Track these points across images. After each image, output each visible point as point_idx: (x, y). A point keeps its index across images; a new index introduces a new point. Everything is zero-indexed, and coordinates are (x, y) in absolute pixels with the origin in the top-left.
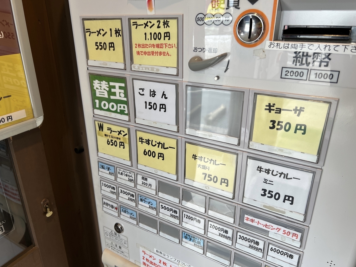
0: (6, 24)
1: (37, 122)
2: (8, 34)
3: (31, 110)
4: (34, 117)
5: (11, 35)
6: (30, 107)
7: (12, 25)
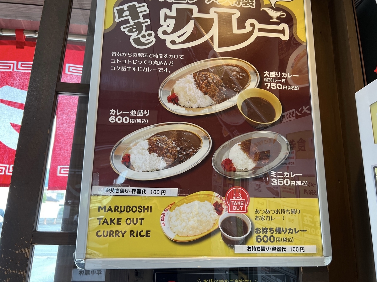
0: (311, 185)
1: (325, 261)
2: (311, 192)
3: (321, 248)
4: (323, 255)
5: (314, 192)
6: (320, 245)
7: (316, 185)
